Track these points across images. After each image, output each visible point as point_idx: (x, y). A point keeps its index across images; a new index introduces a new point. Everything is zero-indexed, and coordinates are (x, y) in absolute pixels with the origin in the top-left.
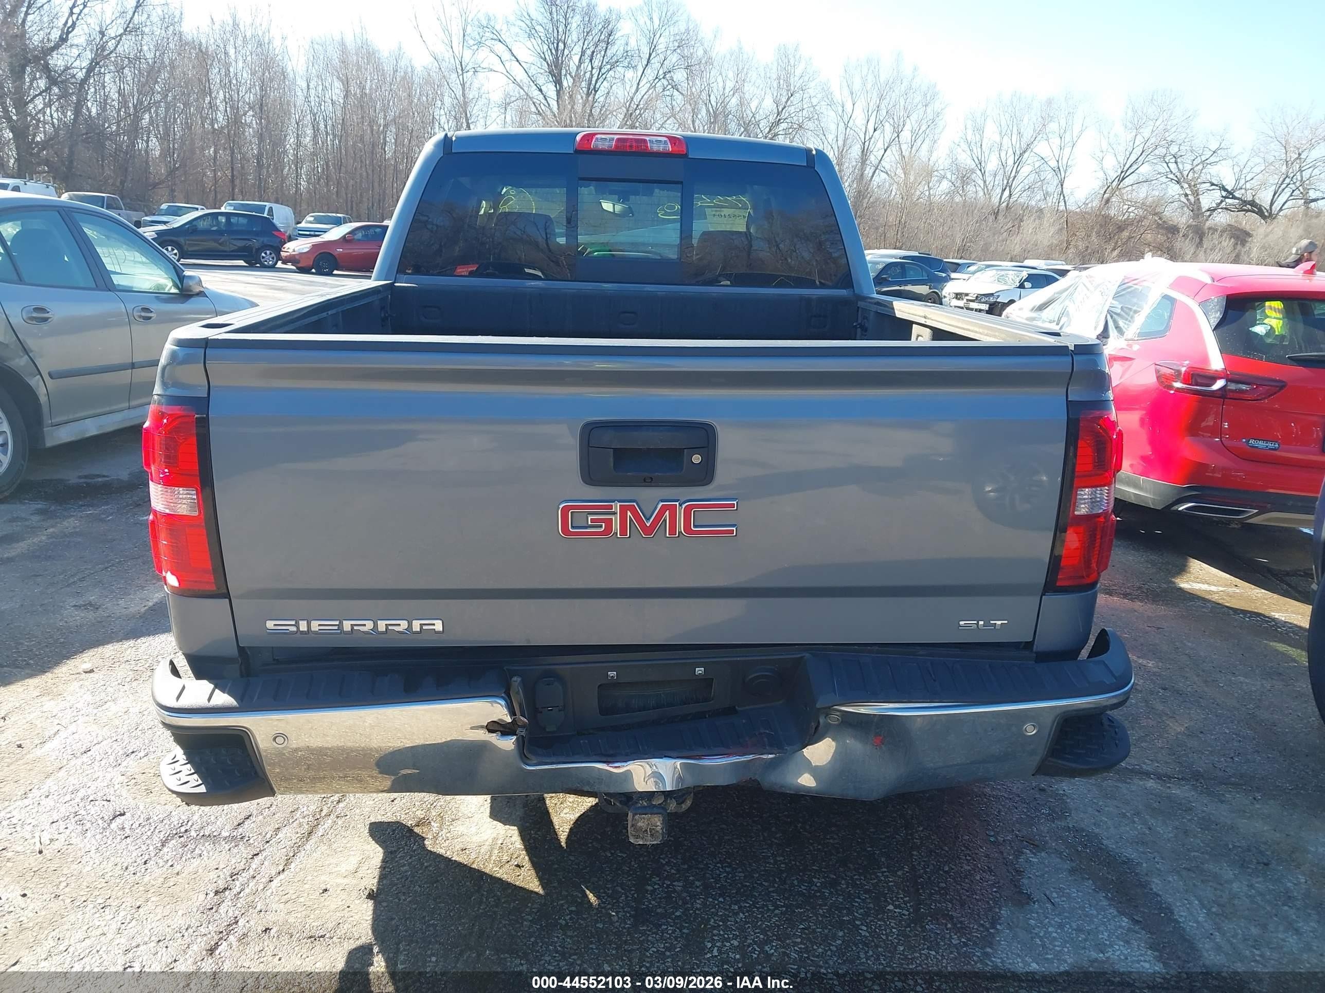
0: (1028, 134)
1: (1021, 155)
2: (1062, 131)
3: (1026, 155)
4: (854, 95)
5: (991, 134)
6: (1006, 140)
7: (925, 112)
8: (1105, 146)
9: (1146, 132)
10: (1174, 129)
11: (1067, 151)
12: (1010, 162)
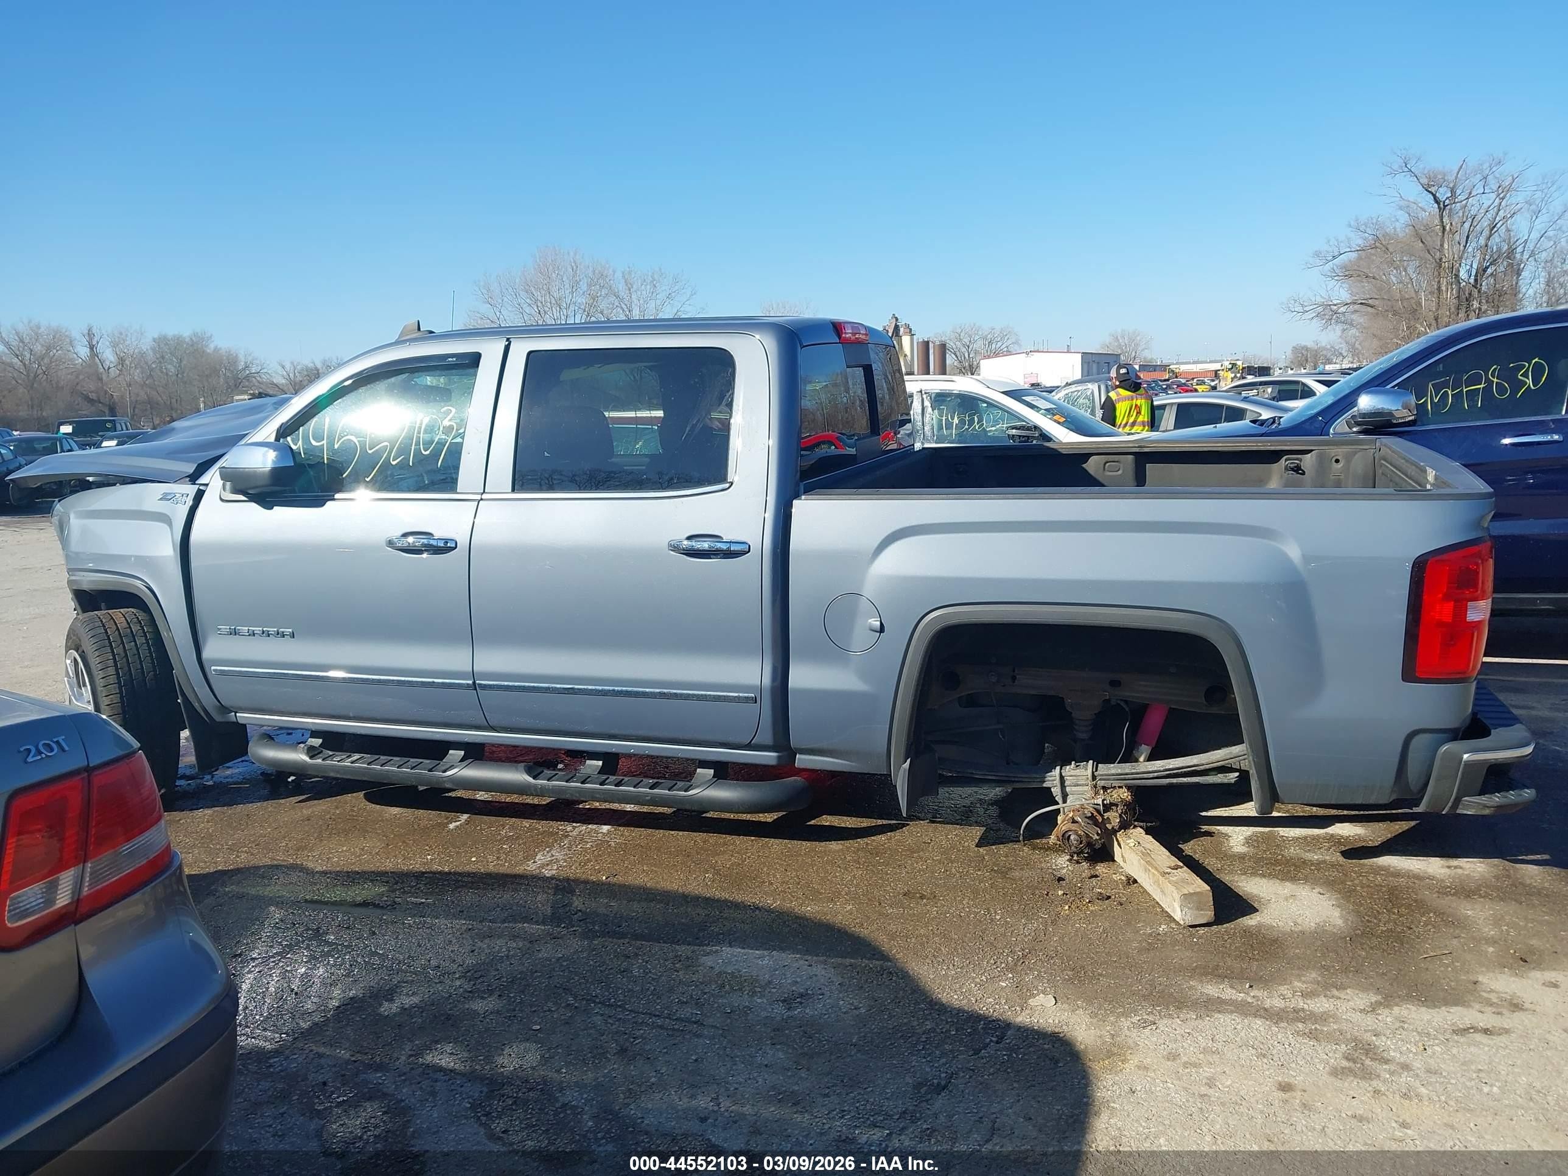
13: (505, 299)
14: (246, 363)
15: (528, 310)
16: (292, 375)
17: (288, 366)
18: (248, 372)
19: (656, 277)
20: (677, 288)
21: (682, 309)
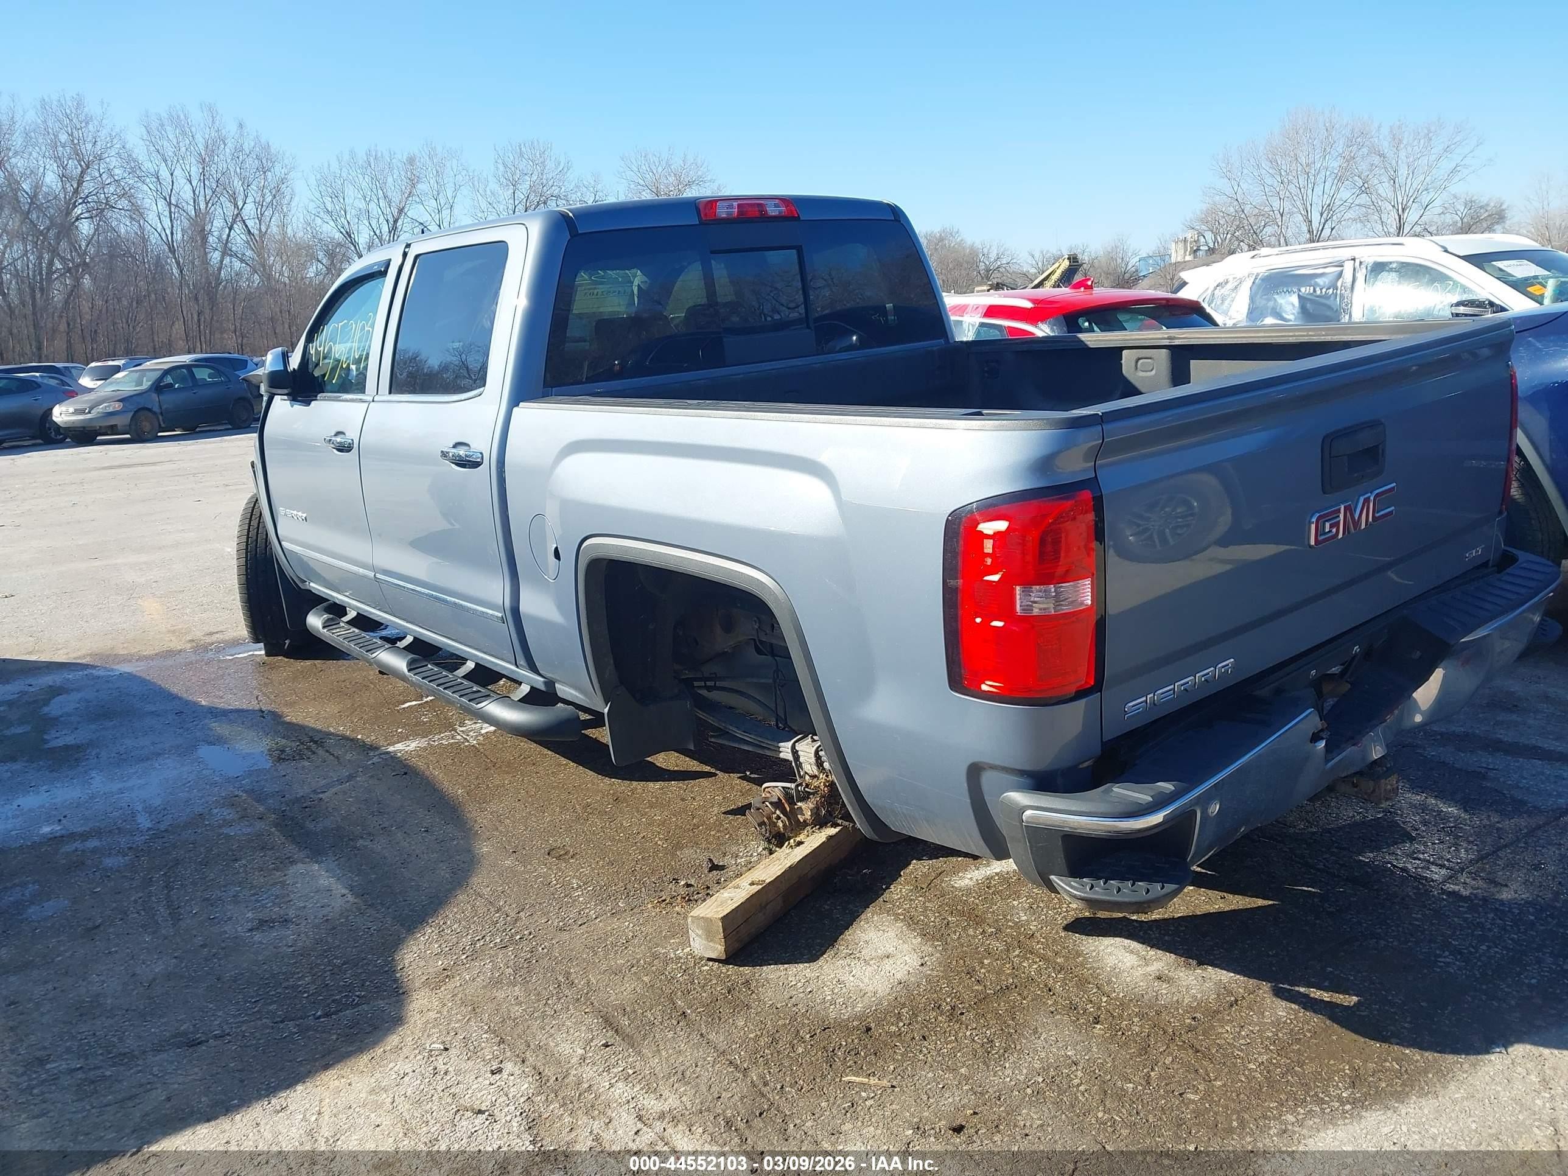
0: (396, 197)
1: (396, 221)
2: (435, 193)
3: (400, 222)
4: (169, 163)
5: (353, 200)
6: (373, 206)
7: (265, 179)
8: (484, 205)
9: (524, 187)
10: (551, 183)
11: (446, 213)
12: (385, 229)
13: (1245, 171)
14: (998, 254)
15: (1269, 181)
16: (1040, 264)
17: (1037, 255)
18: (999, 263)
19: (1433, 129)
20: (1458, 138)
21: (1462, 163)
